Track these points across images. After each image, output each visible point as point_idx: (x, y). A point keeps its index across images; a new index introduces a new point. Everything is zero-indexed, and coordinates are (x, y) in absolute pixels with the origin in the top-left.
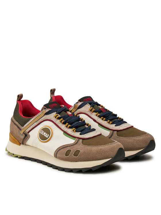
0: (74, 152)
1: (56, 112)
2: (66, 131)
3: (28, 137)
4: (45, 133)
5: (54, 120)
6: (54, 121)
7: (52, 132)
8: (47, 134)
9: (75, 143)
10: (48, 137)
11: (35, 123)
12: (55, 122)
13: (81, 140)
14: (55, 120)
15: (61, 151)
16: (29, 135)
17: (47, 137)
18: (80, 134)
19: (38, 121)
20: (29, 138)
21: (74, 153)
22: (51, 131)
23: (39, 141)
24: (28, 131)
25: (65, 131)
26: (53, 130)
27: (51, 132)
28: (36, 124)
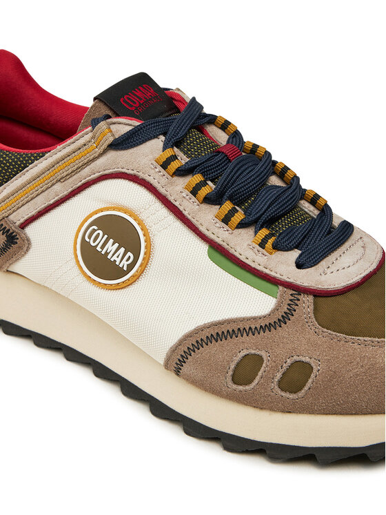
0: (282, 371)
1: (162, 138)
2: (224, 245)
3: (20, 248)
4: (111, 247)
5: (158, 178)
6: (155, 183)
7: (148, 241)
8: (122, 250)
9: (279, 315)
10: (131, 267)
11: (58, 187)
12: (162, 191)
13: (308, 300)
14: (164, 180)
15: (205, 351)
16: (28, 240)
17: (124, 264)
18: (300, 265)
19: (70, 175)
20: (27, 250)
21: (279, 375)
22: (141, 233)
23: (81, 278)
24: (19, 217)
25: (219, 241)
26: (153, 229)
27: (142, 239)
28: (60, 190)
